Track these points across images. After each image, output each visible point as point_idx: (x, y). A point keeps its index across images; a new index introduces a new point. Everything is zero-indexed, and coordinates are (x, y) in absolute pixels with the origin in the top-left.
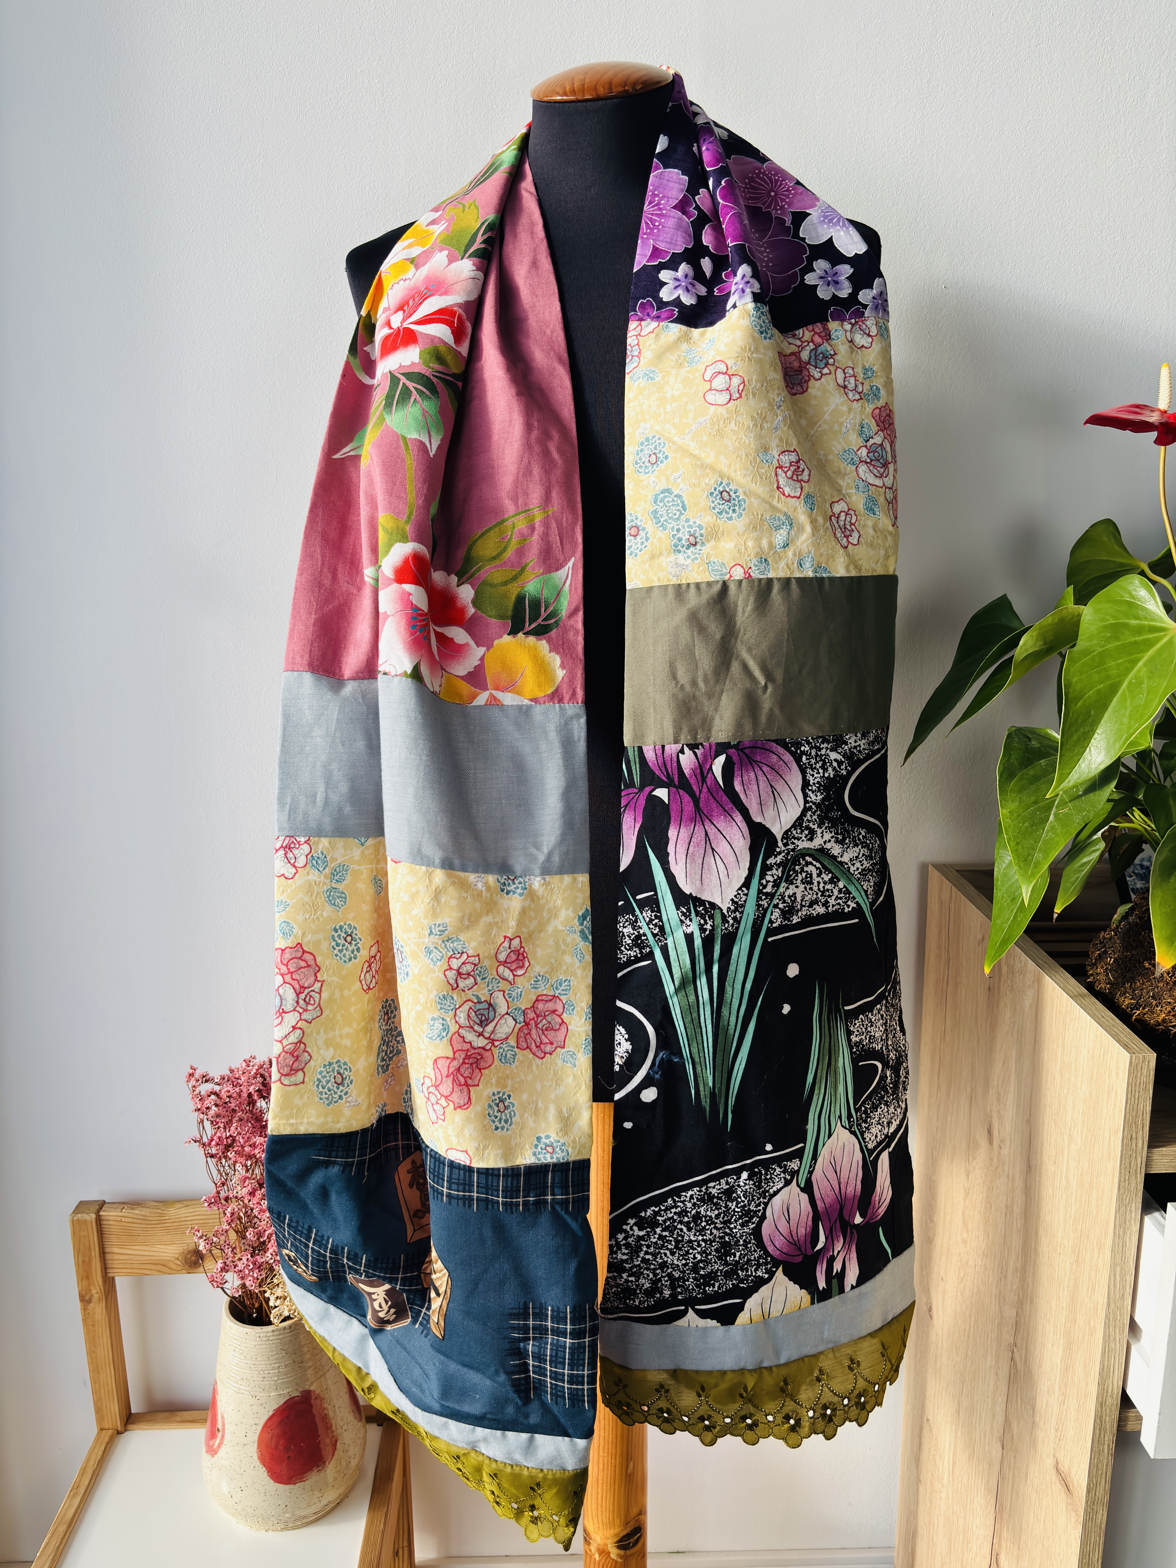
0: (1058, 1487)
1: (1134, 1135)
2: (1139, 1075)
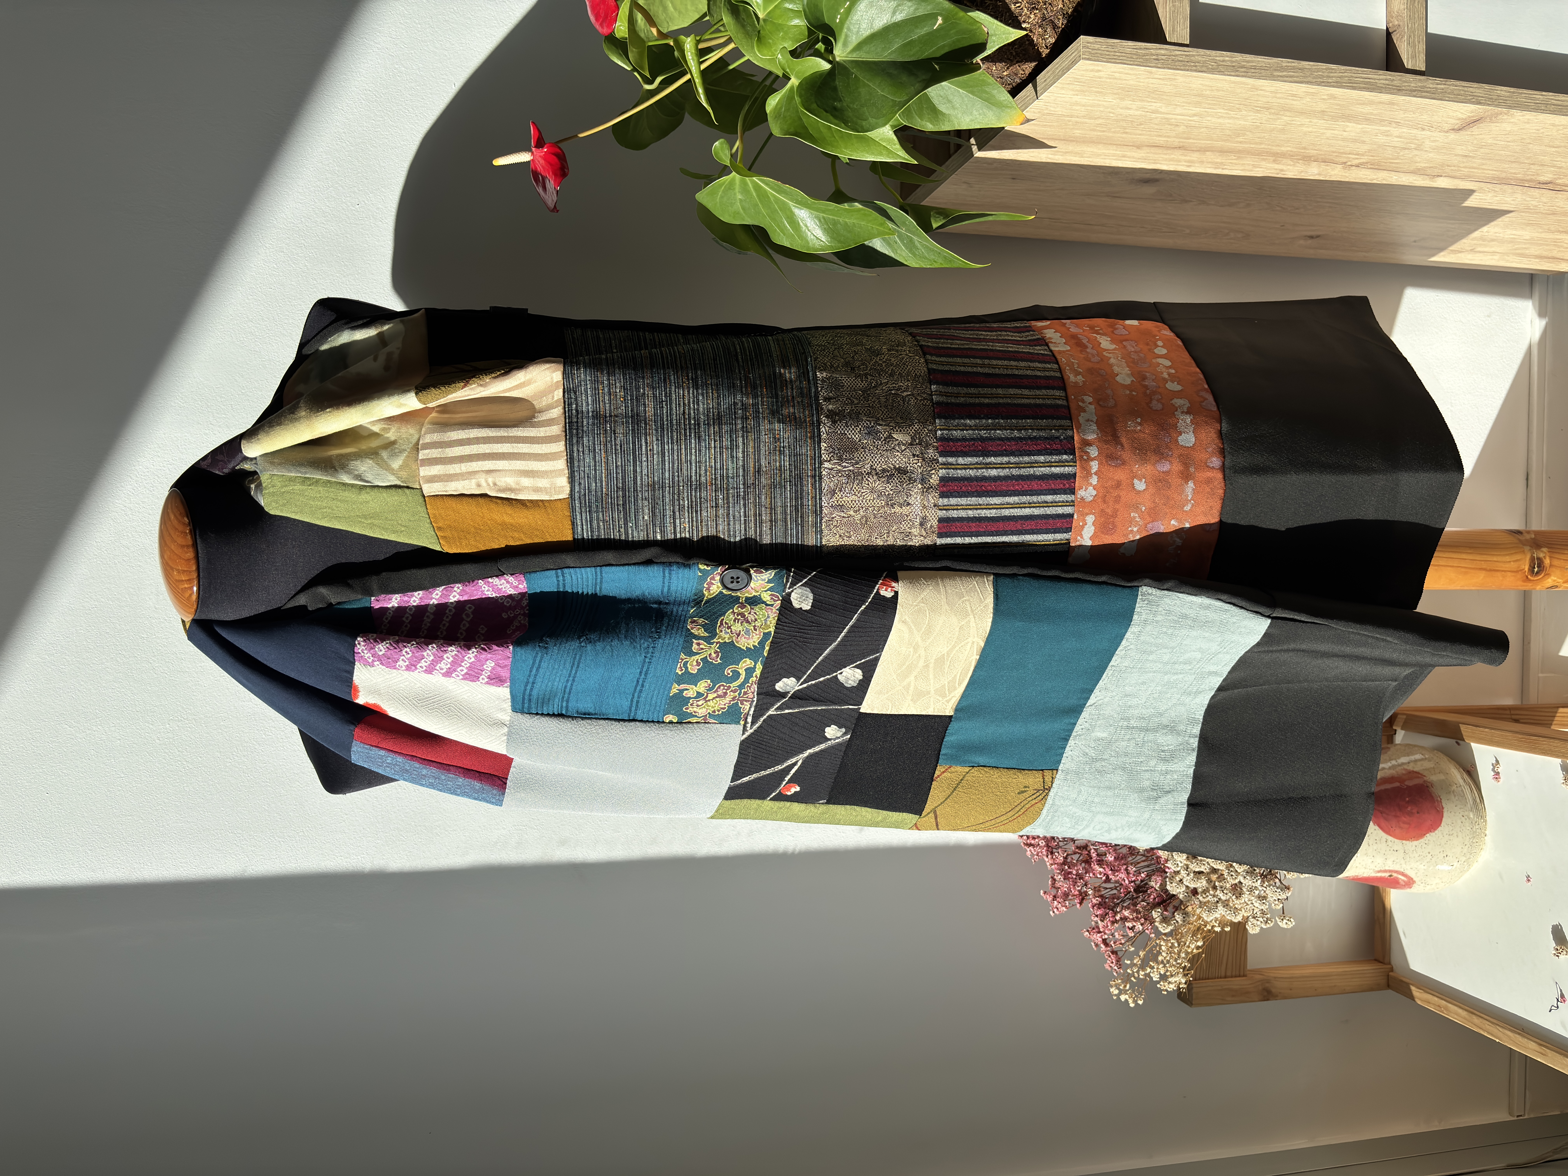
0: (1475, 130)
1: (1154, 57)
2: (1099, 51)
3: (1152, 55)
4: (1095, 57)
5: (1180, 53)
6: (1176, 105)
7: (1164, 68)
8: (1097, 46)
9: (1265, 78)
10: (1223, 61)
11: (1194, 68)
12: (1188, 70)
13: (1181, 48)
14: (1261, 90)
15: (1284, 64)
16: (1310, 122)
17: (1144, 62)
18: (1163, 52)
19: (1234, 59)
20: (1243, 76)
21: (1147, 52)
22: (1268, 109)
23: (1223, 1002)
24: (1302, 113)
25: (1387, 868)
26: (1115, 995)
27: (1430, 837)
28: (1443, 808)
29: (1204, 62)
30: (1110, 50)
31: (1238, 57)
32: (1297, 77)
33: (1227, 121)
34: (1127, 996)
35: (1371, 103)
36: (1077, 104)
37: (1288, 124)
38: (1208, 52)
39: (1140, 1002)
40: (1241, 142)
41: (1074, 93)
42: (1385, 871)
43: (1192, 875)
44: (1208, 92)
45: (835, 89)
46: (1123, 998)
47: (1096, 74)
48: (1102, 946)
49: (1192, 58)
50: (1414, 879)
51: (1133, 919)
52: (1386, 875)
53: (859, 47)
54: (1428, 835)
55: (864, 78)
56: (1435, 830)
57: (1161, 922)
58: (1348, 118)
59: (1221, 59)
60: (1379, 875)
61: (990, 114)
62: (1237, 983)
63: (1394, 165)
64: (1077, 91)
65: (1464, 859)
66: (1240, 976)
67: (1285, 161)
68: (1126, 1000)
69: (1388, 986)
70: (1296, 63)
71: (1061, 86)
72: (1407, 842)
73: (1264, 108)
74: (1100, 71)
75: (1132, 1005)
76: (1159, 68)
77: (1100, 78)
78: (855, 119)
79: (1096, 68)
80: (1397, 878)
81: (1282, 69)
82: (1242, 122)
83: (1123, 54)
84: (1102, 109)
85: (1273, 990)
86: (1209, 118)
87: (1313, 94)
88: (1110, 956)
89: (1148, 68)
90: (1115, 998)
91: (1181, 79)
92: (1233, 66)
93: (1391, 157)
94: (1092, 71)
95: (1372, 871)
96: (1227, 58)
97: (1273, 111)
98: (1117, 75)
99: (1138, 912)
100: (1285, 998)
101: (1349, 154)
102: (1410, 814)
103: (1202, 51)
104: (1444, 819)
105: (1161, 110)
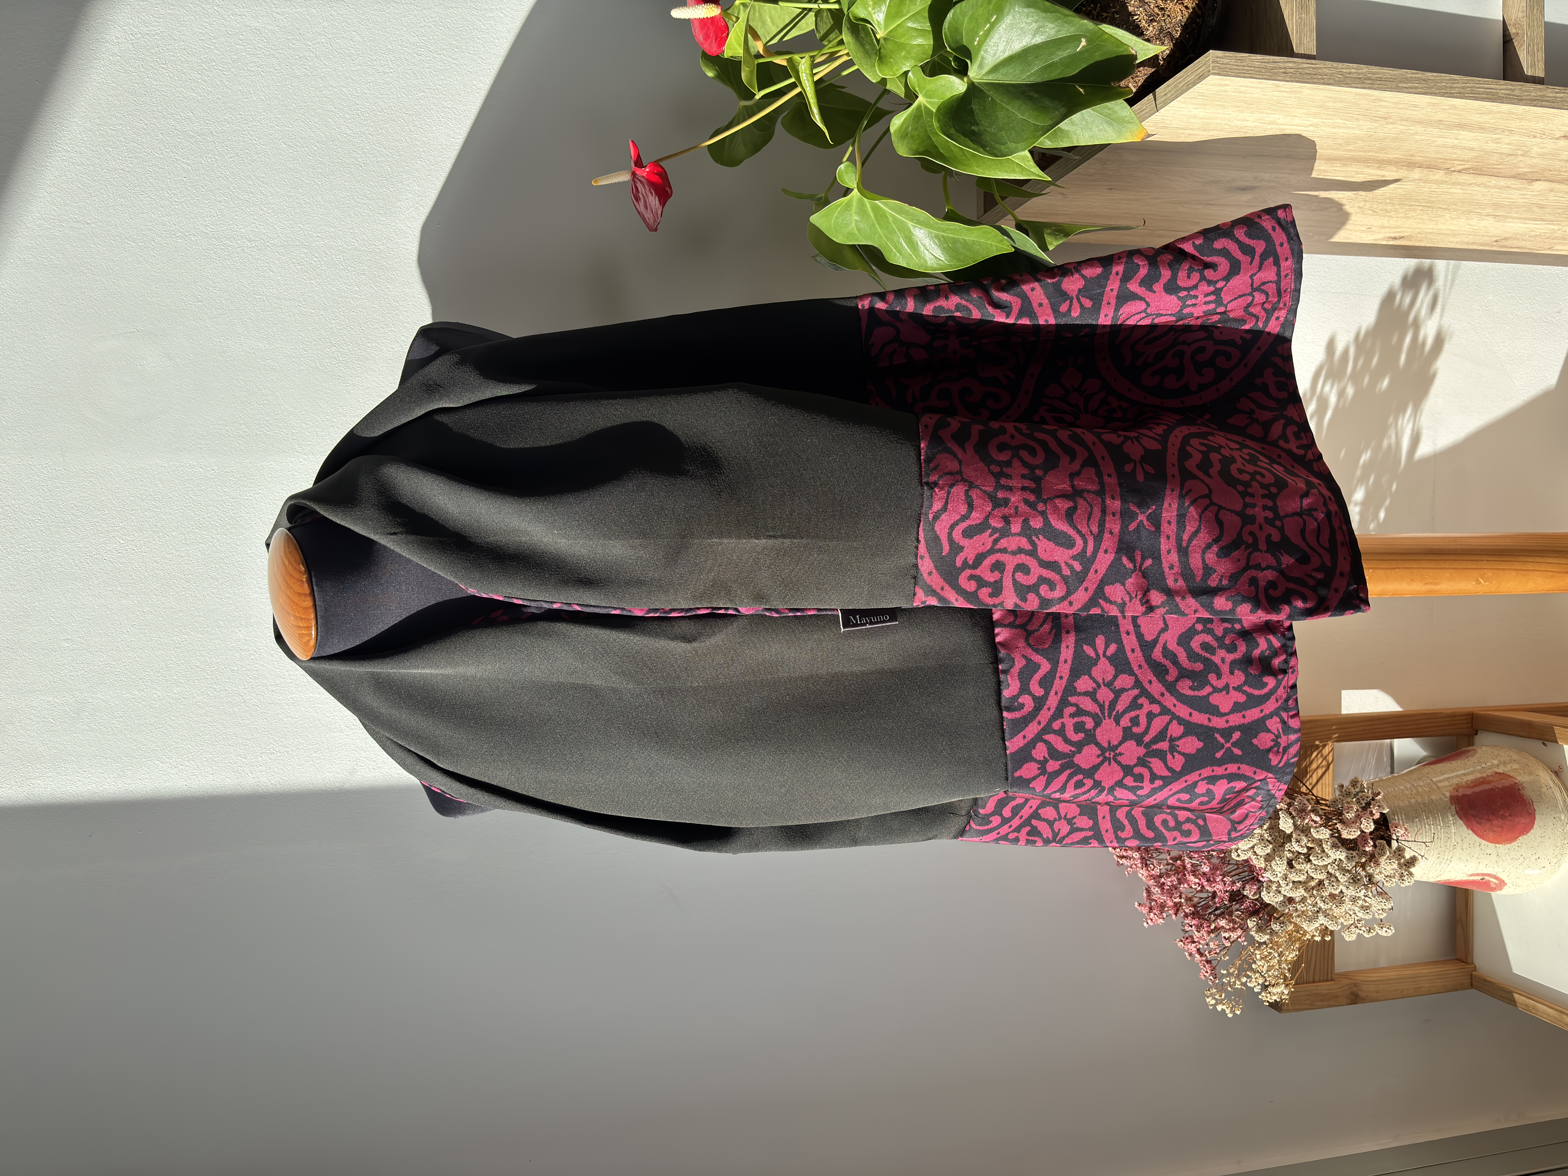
1: (1284, 70)
2: (1228, 66)
3: (1281, 68)
4: (1223, 72)
5: (1307, 65)
6: (1295, 116)
7: (1292, 81)
8: (1226, 61)
9: (1391, 89)
10: (1350, 73)
11: (1322, 81)
12: (1315, 83)
13: (1309, 61)
14: (1385, 101)
15: (1409, 76)
16: (1425, 130)
17: (1272, 75)
18: (1291, 65)
19: (1360, 71)
20: (1369, 88)
21: (1275, 65)
22: (1386, 118)
23: (1312, 1007)
24: (1420, 122)
25: (1480, 872)
26: (1212, 1005)
27: (1523, 839)
28: (1535, 810)
29: (1331, 75)
30: (1239, 64)
31: (1364, 69)
32: (1422, 88)
33: (1341, 131)
34: (1224, 1007)
35: (1490, 112)
36: (1195, 117)
37: (1402, 132)
38: (1335, 64)
39: (1238, 1012)
40: (1349, 151)
41: (1195, 106)
42: (1478, 875)
43: (1291, 884)
44: (1330, 104)
45: (971, 112)
46: (1219, 1008)
47: (1222, 88)
48: (1197, 955)
49: (1320, 71)
50: (1506, 882)
51: (1230, 929)
52: (1479, 878)
53: (995, 69)
54: (1521, 838)
55: (1002, 101)
56: (1527, 832)
57: (1257, 932)
58: (1462, 126)
59: (1348, 71)
60: (1471, 878)
61: (1110, 130)
62: (1324, 987)
63: (1496, 170)
64: (1199, 104)
65: (1555, 860)
66: (1327, 981)
67: (1389, 167)
68: (1222, 1009)
69: (1472, 986)
70: (1420, 75)
71: (1184, 100)
72: (1501, 846)
73: (1382, 118)
74: (1227, 85)
75: (1230, 1015)
76: (1288, 81)
77: (1225, 91)
78: (993, 143)
79: (1224, 82)
80: (1489, 881)
81: (1407, 80)
82: (1357, 132)
83: (1252, 68)
84: (1218, 121)
85: (1360, 993)
86: (1324, 128)
87: (1434, 104)
88: (1205, 966)
89: (1276, 82)
90: (1211, 1008)
91: (1307, 91)
92: (1360, 78)
93: (1495, 162)
94: (1220, 85)
95: (1464, 875)
96: (1354, 71)
97: (1390, 120)
98: (1243, 89)
99: (1235, 922)
100: (1373, 1001)
101: (1455, 160)
102: (1503, 817)
103: (1329, 64)
104: (1536, 822)
105: (1278, 121)
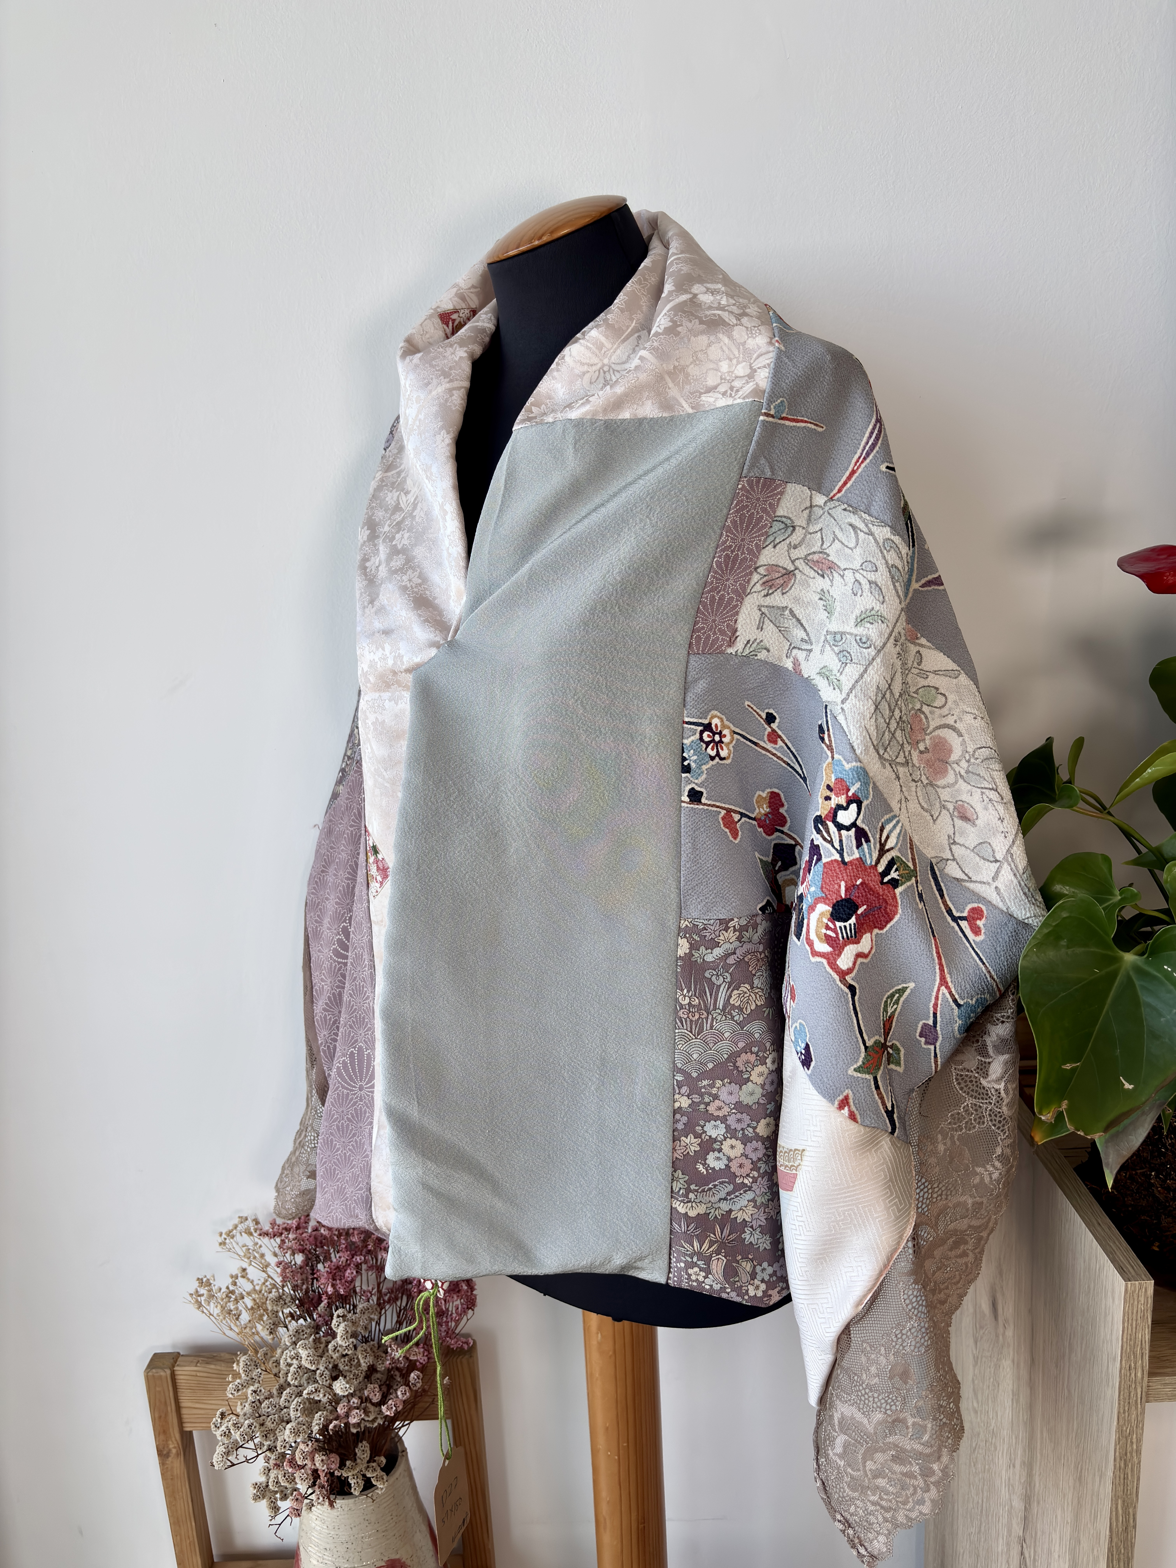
1: (1133, 1365)
2: (1136, 1303)
3: (1135, 1364)
4: (1129, 1297)
6: (1079, 1375)
7: (1120, 1377)
8: (1142, 1299)
9: (1114, 1490)
10: (1132, 1443)
11: (1122, 1411)
12: (1119, 1404)
14: (1100, 1481)
16: (1067, 1523)
17: (1127, 1354)
18: (1139, 1374)
20: (1115, 1466)
21: (1139, 1355)
22: (1080, 1479)
24: (1077, 1516)
29: (1129, 1421)
30: (1139, 1313)
37: (1064, 1496)
44: (1095, 1418)
47: (1109, 1294)
49: (1133, 1408)
64: (1089, 1265)
67: (1023, 1474)
73: (1081, 1476)
74: (1113, 1300)
76: (1120, 1371)
77: (1106, 1297)
79: (1116, 1296)
81: (1126, 1508)
82: (1063, 1444)
83: (1134, 1330)
86: (1066, 1407)
87: (1099, 1538)
89: (1119, 1358)
91: (1109, 1392)
92: (1126, 1455)
94: (1115, 1293)
97: (1077, 1485)
101: (1035, 1551)
